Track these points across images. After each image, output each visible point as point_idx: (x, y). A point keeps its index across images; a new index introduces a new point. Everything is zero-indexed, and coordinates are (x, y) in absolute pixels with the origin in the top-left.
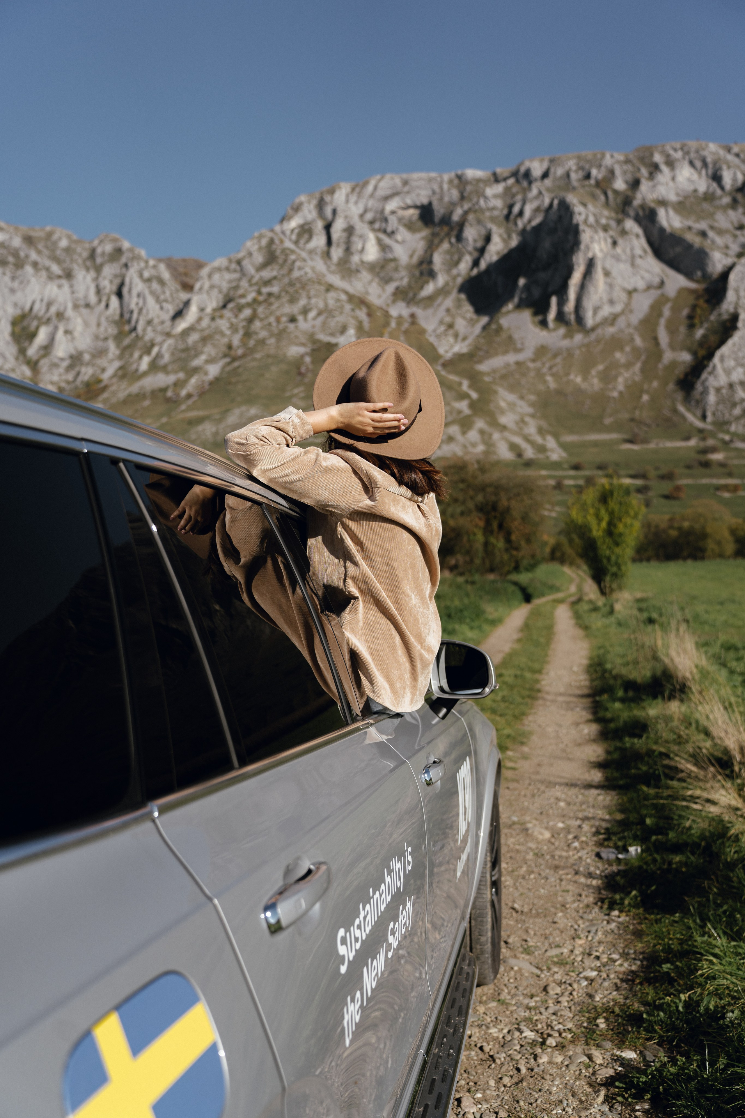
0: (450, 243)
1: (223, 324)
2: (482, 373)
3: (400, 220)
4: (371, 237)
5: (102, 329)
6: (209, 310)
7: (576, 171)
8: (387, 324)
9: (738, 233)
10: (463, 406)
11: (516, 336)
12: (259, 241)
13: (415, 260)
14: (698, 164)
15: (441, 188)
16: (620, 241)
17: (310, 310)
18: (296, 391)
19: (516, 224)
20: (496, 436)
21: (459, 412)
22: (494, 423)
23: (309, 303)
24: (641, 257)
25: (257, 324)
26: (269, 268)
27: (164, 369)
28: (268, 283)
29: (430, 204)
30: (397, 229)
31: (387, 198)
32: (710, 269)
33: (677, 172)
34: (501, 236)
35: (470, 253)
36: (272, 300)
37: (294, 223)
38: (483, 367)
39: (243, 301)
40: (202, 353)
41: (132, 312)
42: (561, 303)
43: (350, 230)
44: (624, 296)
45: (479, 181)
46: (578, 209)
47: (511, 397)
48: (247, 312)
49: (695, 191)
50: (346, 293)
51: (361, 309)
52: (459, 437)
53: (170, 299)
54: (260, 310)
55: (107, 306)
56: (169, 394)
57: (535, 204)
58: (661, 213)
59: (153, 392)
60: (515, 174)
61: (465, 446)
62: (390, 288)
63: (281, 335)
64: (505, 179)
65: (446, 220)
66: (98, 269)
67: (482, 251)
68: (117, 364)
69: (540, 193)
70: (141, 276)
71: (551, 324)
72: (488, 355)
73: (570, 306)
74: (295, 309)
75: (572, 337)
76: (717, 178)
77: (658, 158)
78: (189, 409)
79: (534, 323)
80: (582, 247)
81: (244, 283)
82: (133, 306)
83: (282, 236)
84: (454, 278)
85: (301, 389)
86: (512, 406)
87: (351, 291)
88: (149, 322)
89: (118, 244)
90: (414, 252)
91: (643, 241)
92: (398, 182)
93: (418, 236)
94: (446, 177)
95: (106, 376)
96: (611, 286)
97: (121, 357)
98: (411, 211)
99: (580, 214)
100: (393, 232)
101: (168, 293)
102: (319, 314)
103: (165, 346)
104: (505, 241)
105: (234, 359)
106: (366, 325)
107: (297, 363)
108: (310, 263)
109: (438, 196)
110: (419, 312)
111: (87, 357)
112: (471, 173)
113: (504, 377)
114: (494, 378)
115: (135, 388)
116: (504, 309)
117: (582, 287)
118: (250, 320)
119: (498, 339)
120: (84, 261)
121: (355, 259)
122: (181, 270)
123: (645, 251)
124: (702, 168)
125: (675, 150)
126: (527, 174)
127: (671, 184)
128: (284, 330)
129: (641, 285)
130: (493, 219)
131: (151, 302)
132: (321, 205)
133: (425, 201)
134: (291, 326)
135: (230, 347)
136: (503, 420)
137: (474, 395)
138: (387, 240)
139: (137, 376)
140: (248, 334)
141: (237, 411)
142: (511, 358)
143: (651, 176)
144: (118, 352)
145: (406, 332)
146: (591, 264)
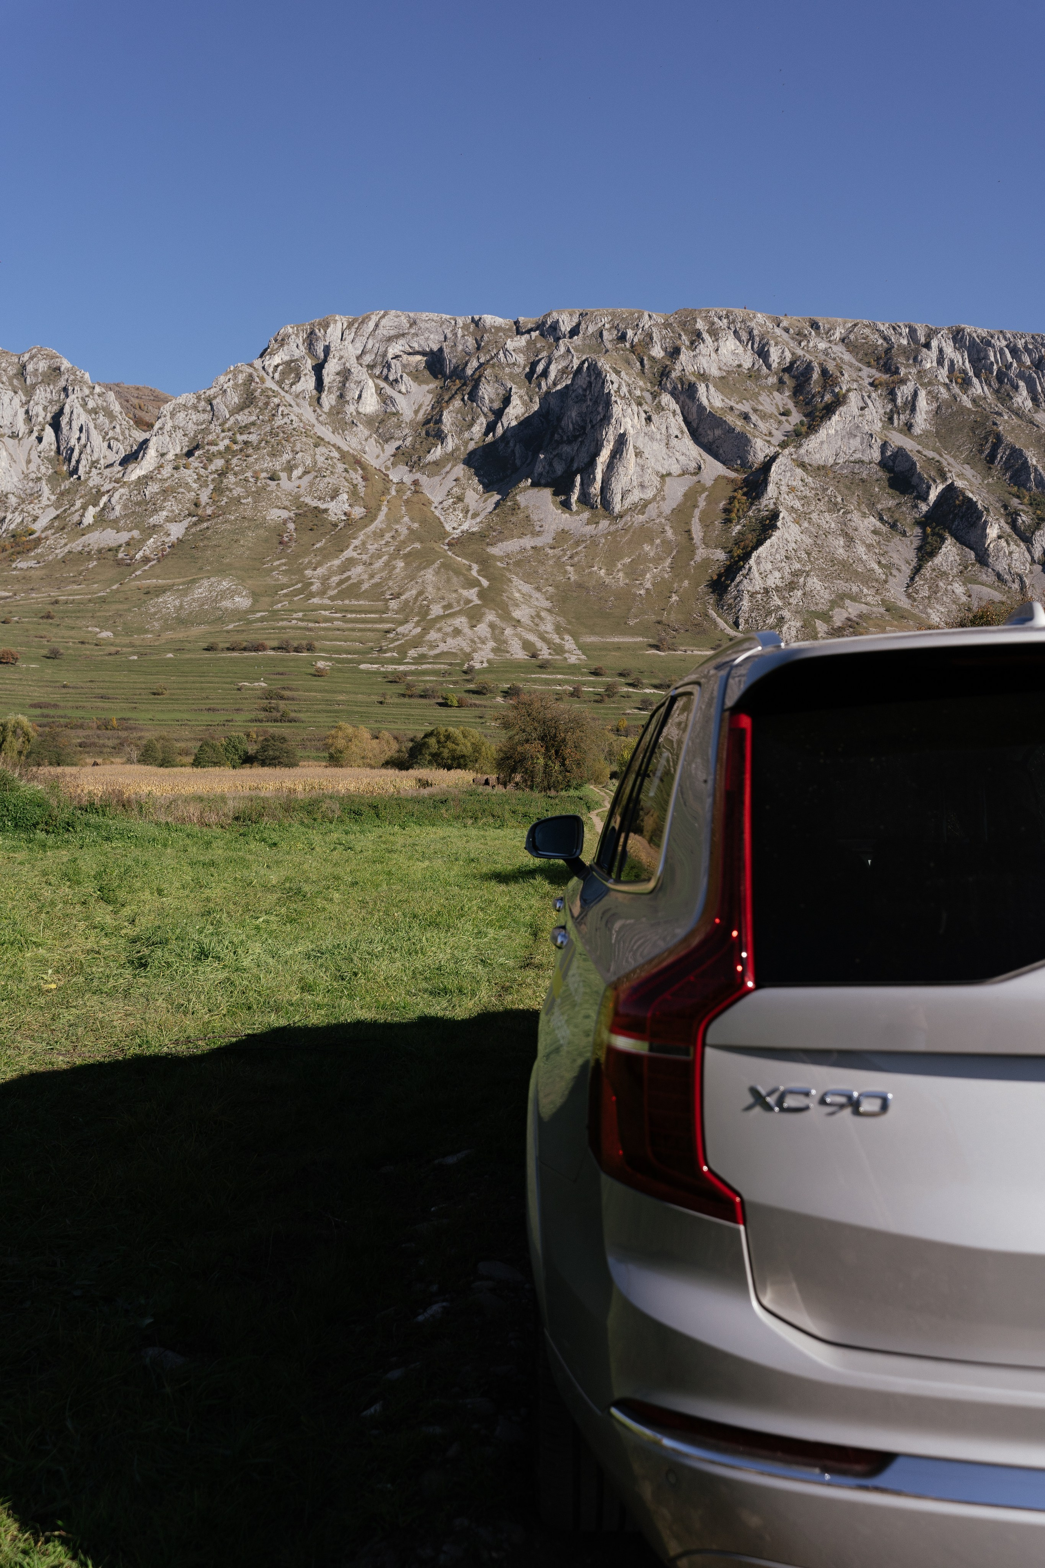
0: (463, 400)
1: (189, 475)
2: (494, 557)
3: (404, 366)
4: (370, 383)
5: (33, 467)
6: (170, 456)
7: (609, 330)
8: (385, 491)
9: (783, 418)
10: (472, 594)
11: (534, 517)
12: (235, 377)
13: (421, 417)
14: (745, 336)
15: (455, 335)
16: (655, 418)
17: (296, 467)
18: (276, 563)
19: (539, 386)
20: (508, 631)
21: (468, 601)
22: (506, 616)
23: (294, 458)
24: (676, 437)
25: (231, 478)
26: (246, 411)
27: (115, 524)
28: (244, 429)
29: (441, 350)
30: (401, 377)
31: (390, 339)
32: (750, 458)
33: (721, 343)
34: (521, 397)
35: (485, 415)
36: (250, 451)
37: (277, 360)
38: (495, 551)
39: (213, 449)
40: (162, 509)
41: (72, 450)
42: (587, 482)
43: (345, 374)
44: (656, 481)
45: (499, 329)
46: (611, 376)
47: (526, 588)
48: (219, 463)
49: (740, 366)
50: (338, 449)
51: (356, 471)
52: (466, 630)
53: (121, 438)
54: (234, 461)
55: (40, 439)
56: (121, 555)
57: (563, 364)
58: (702, 389)
59: (100, 551)
60: (539, 327)
61: (473, 641)
62: (391, 448)
63: (259, 494)
64: (529, 332)
65: (458, 373)
66: (30, 392)
67: (499, 414)
68: (53, 513)
69: (568, 351)
70: (84, 405)
71: (574, 507)
72: (502, 537)
73: (596, 488)
74: (278, 464)
75: (597, 523)
76: (763, 353)
77: (700, 325)
78: (146, 576)
79: (554, 502)
80: (613, 421)
81: (215, 428)
82: (73, 442)
83: (263, 373)
84: (466, 444)
85: (283, 561)
86: (527, 597)
87: (345, 448)
88: (94, 464)
89: (56, 363)
90: (420, 406)
91: (680, 419)
92: (404, 321)
93: (426, 388)
94: (460, 322)
95: (38, 526)
96: (643, 468)
97: (57, 505)
98: (419, 358)
99: (612, 383)
100: (396, 381)
101: (118, 429)
102: (306, 473)
103: (117, 496)
104: (524, 404)
105: (201, 520)
106: (362, 490)
107: (279, 531)
108: (296, 409)
109: (450, 343)
110: (423, 479)
111: (13, 500)
112: (489, 319)
113: (518, 563)
114: (508, 564)
115: (77, 545)
116: (522, 485)
117: (610, 467)
118: (222, 474)
119: (514, 519)
120: (10, 379)
121: (351, 409)
122: (136, 402)
123: (682, 432)
124: (748, 340)
125: (720, 318)
126: (555, 327)
127: (713, 355)
128: (264, 488)
129: (676, 469)
130: (512, 377)
131: (96, 438)
132: (311, 340)
133: (435, 348)
134: (273, 484)
135: (196, 505)
136: (517, 614)
137: (485, 583)
138: (389, 390)
139: (79, 529)
140: (218, 490)
141: (206, 583)
142: (528, 542)
143: (693, 346)
144: (53, 498)
145: (407, 502)
146: (621, 440)
